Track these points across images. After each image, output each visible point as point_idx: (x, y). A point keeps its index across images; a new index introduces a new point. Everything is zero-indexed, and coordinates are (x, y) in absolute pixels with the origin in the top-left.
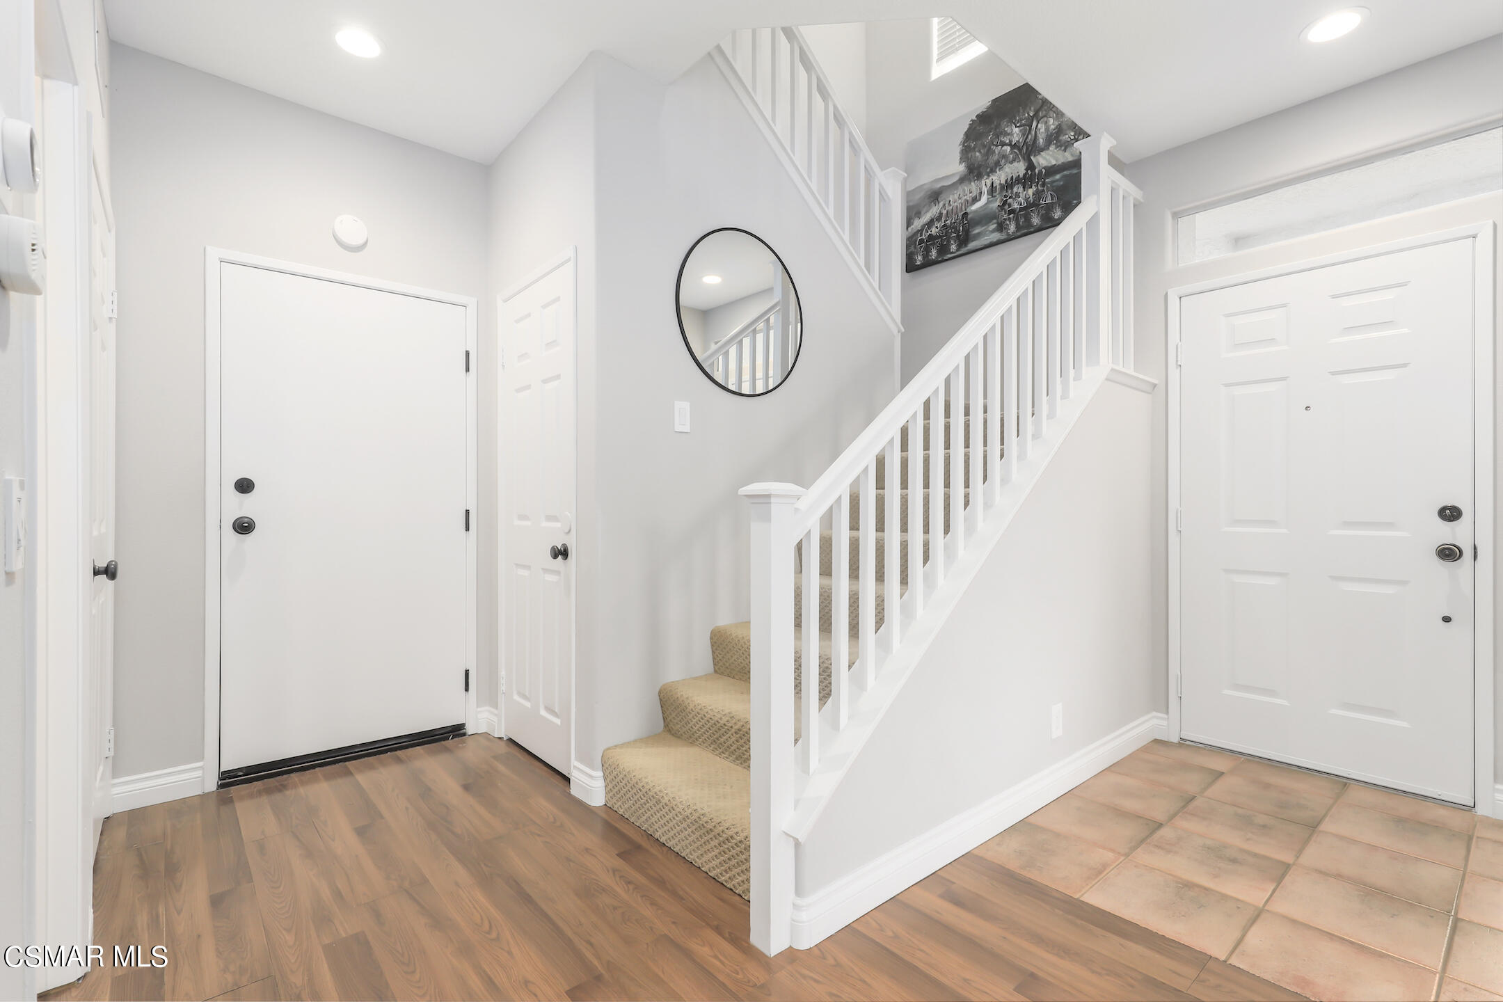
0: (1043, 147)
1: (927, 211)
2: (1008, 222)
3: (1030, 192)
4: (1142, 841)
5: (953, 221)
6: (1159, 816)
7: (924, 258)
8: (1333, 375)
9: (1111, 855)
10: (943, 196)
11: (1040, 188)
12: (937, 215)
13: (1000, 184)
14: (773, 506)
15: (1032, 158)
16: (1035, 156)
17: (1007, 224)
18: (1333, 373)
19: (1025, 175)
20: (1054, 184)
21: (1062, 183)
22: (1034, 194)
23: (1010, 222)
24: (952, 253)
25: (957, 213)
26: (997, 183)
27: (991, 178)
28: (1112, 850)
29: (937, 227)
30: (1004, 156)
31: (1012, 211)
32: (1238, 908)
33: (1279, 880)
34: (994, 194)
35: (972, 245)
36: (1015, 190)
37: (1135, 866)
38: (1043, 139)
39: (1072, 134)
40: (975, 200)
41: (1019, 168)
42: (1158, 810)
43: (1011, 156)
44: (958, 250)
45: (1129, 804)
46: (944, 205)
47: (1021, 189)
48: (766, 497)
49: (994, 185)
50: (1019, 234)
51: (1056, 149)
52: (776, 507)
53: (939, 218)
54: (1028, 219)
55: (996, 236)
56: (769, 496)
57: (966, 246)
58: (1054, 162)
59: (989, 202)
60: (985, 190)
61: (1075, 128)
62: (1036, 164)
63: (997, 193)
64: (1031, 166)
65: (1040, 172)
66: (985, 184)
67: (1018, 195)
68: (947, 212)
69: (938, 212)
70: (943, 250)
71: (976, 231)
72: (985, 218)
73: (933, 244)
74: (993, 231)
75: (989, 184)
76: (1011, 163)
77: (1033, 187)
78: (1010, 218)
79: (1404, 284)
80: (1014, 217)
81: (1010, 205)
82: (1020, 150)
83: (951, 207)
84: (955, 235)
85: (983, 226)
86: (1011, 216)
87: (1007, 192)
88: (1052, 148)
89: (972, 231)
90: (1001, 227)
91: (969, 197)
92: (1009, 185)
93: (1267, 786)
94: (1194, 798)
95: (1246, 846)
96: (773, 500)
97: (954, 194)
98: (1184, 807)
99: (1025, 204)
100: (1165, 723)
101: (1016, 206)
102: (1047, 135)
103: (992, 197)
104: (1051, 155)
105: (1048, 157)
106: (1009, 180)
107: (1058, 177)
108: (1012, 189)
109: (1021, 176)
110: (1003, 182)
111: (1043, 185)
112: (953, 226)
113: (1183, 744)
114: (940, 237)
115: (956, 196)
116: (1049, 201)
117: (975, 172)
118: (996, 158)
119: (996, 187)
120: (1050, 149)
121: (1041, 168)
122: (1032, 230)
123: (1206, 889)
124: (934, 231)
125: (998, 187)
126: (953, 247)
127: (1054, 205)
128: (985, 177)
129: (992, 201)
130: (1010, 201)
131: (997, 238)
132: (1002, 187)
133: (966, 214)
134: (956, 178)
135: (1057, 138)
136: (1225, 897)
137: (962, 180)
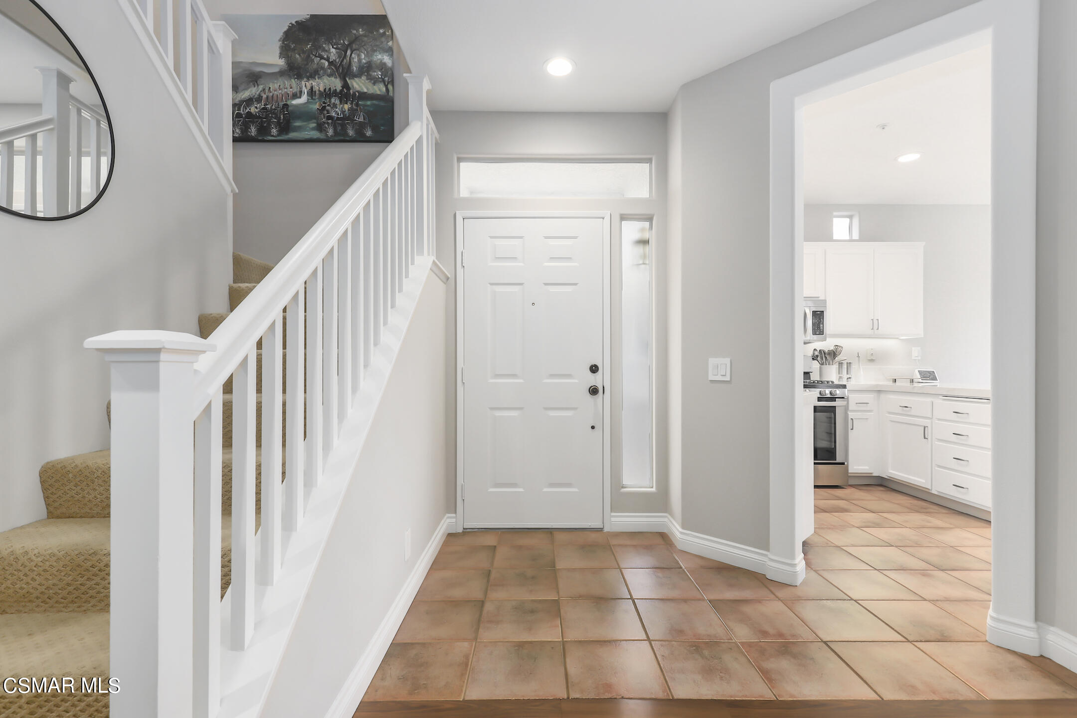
0: (356, 74)
1: (246, 89)
2: (327, 126)
3: (346, 107)
4: (479, 622)
5: (274, 107)
6: (478, 594)
7: (242, 132)
8: (545, 285)
9: (466, 644)
10: (261, 81)
11: (354, 107)
12: (256, 96)
13: (319, 91)
14: (162, 365)
15: (347, 79)
16: (349, 79)
17: (326, 127)
18: (546, 284)
19: (341, 91)
20: (366, 108)
21: (372, 109)
22: (349, 110)
23: (328, 126)
24: (273, 136)
25: (277, 101)
26: (316, 88)
27: (310, 82)
28: (464, 640)
29: (256, 108)
30: (323, 68)
31: (330, 118)
32: (552, 648)
33: (558, 614)
34: (314, 97)
35: (293, 135)
36: (333, 100)
37: (485, 646)
38: (356, 67)
39: (380, 73)
40: (296, 96)
41: (336, 84)
42: (474, 590)
43: (329, 71)
44: (278, 135)
45: (458, 593)
46: (264, 90)
47: (338, 102)
48: (153, 353)
49: (314, 90)
50: (336, 138)
51: (367, 80)
52: (166, 368)
53: (259, 99)
54: (344, 128)
55: (315, 134)
56: (158, 351)
57: (287, 133)
58: (365, 90)
59: (308, 102)
60: (305, 91)
61: (382, 69)
62: (350, 86)
63: (317, 97)
64: (346, 86)
65: (354, 94)
66: (305, 85)
67: (335, 106)
68: (267, 97)
69: (257, 93)
70: (264, 130)
71: (297, 124)
72: (304, 114)
73: (253, 122)
74: (313, 129)
75: (309, 87)
76: (329, 76)
77: (349, 104)
78: (328, 123)
79: (576, 238)
80: (332, 123)
81: (328, 112)
82: (337, 69)
83: (271, 94)
84: (275, 120)
85: (304, 122)
86: (330, 121)
87: (325, 99)
88: (364, 78)
89: (295, 123)
90: (320, 128)
91: (290, 91)
92: (328, 94)
93: (520, 548)
94: (490, 572)
95: (533, 597)
96: (163, 356)
97: (274, 83)
98: (488, 581)
99: (342, 116)
100: (454, 520)
101: (334, 114)
102: (360, 66)
103: (312, 99)
104: (363, 83)
105: (361, 84)
106: (327, 90)
107: (369, 103)
108: (330, 99)
109: (338, 90)
110: (322, 89)
111: (357, 105)
112: (272, 111)
113: (467, 532)
114: (259, 117)
115: (276, 86)
116: (361, 119)
117: (294, 70)
118: (315, 66)
119: (315, 91)
120: (362, 78)
121: (355, 91)
122: (348, 139)
123: (531, 642)
124: (253, 110)
125: (317, 92)
126: (274, 131)
127: (366, 126)
128: (305, 79)
129: (311, 102)
130: (328, 108)
131: (317, 137)
132: (321, 94)
133: (286, 106)
134: (276, 70)
135: (368, 71)
136: (542, 643)
137: (282, 73)
